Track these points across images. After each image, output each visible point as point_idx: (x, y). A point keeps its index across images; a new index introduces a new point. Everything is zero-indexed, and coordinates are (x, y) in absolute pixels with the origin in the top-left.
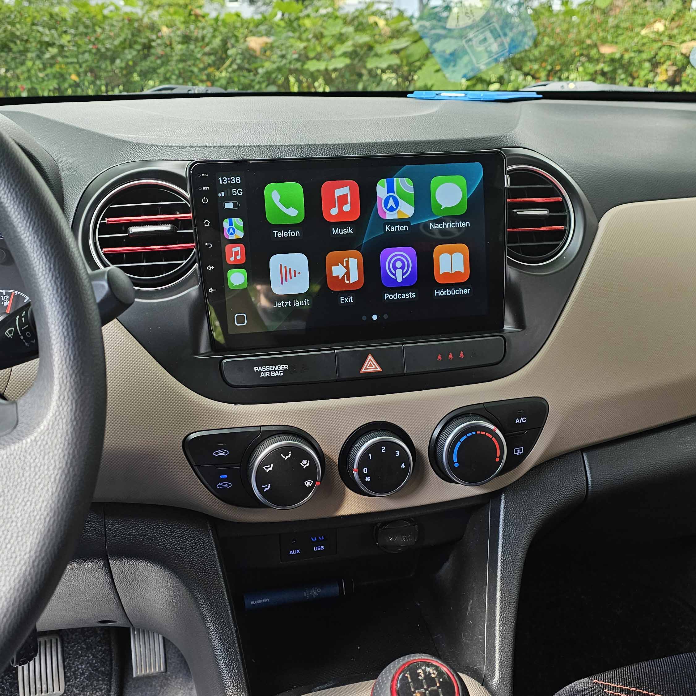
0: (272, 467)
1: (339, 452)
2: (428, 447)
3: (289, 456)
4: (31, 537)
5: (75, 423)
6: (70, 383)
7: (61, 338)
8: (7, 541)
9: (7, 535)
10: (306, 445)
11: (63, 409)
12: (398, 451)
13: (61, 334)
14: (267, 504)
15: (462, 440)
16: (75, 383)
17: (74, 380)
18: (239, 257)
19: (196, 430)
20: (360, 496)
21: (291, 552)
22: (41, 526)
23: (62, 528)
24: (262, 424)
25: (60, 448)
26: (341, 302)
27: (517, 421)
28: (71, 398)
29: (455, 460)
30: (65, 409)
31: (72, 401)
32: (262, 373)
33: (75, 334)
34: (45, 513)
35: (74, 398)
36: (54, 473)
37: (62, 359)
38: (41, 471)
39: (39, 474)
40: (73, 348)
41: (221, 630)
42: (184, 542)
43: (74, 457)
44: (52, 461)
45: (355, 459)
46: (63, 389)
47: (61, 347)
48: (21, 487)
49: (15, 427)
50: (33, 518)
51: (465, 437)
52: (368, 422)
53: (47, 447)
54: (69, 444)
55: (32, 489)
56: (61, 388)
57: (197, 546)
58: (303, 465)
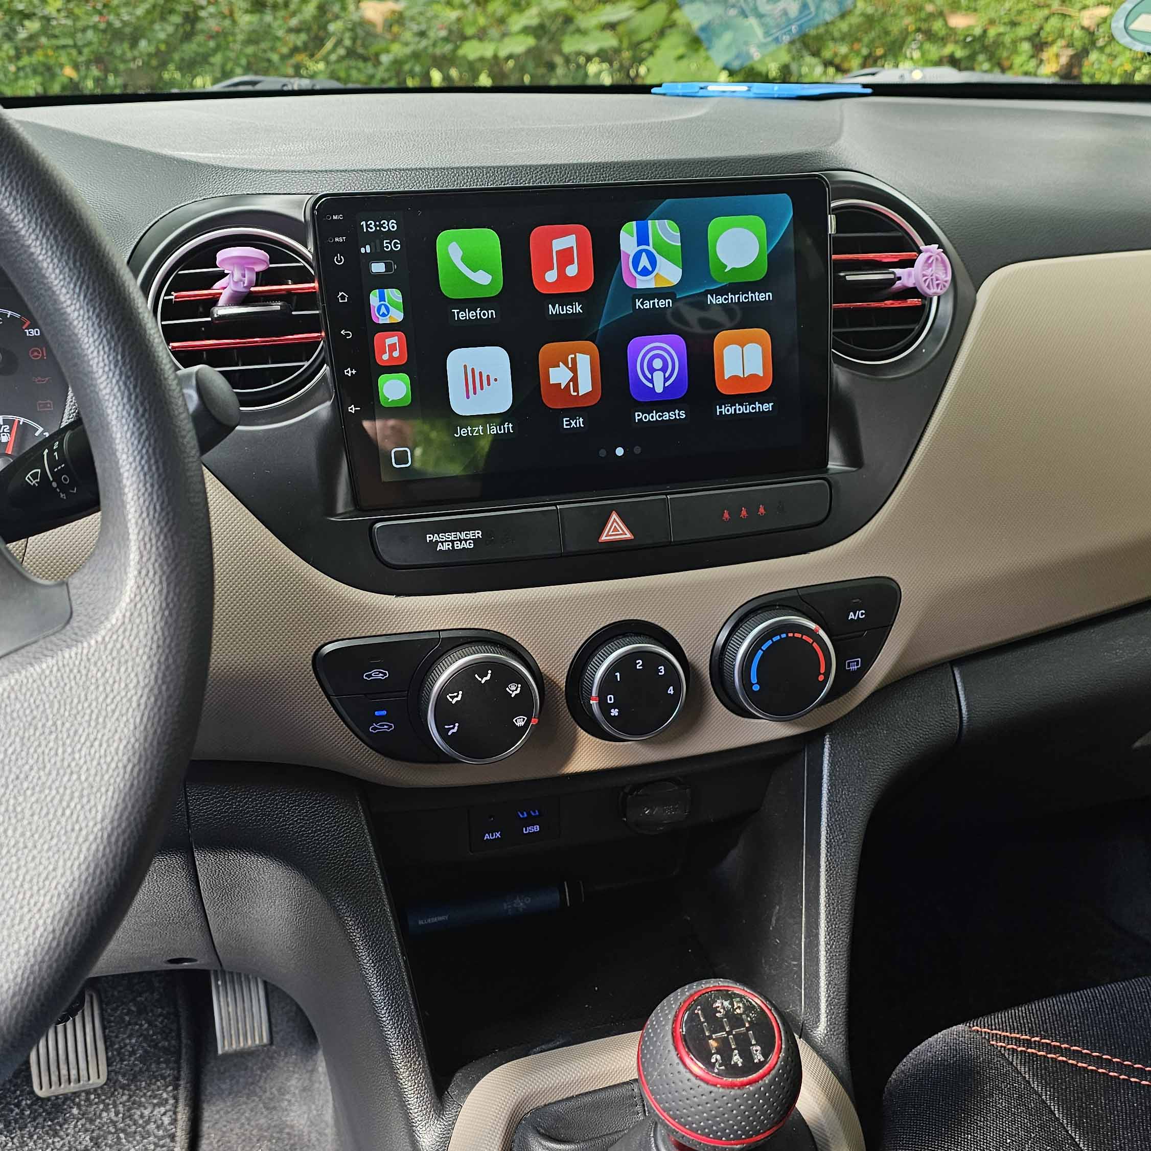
0: (460, 696)
1: (566, 670)
2: (708, 660)
3: (488, 677)
4: (103, 799)
5: (167, 613)
6: (157, 548)
7: (138, 476)
8: (64, 804)
9: (64, 794)
10: (515, 660)
11: (147, 591)
12: (662, 667)
13: (139, 469)
14: (454, 756)
15: (764, 647)
16: (165, 548)
17: (163, 543)
18: (396, 354)
19: (335, 639)
20: (601, 741)
21: (487, 837)
22: (118, 780)
23: (153, 782)
24: (442, 628)
25: (144, 653)
26: (565, 427)
27: (851, 616)
28: (159, 573)
29: (754, 679)
30: (150, 591)
31: (160, 577)
32: (440, 544)
33: (161, 470)
34: (125, 759)
35: (164, 573)
36: (136, 693)
37: (141, 509)
38: (115, 692)
39: (111, 696)
40: (160, 492)
41: (380, 961)
42: (317, 821)
43: (167, 667)
44: (132, 675)
45: (593, 681)
46: (144, 559)
47: (139, 491)
48: (83, 717)
49: (68, 622)
50: (105, 767)
51: (770, 642)
52: (613, 622)
53: (123, 652)
54: (158, 647)
55: (101, 720)
56: (142, 557)
57: (338, 827)
58: (511, 692)
